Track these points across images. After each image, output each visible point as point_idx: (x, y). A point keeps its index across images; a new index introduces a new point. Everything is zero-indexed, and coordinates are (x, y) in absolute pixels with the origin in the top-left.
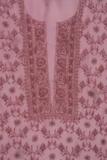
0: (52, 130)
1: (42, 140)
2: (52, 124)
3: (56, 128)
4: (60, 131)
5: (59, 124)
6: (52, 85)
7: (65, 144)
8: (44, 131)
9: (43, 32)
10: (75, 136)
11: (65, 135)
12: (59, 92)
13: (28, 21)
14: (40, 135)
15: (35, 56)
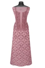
0: (21, 32)
1: (19, 34)
2: (21, 31)
3: (22, 32)
4: (22, 33)
5: (22, 31)
6: (21, 24)
7: (23, 35)
8: (19, 33)
9: (20, 14)
10: (25, 33)
11: (23, 33)
12: (22, 25)
13: (17, 12)
14: (18, 33)
15: (18, 18)
